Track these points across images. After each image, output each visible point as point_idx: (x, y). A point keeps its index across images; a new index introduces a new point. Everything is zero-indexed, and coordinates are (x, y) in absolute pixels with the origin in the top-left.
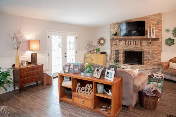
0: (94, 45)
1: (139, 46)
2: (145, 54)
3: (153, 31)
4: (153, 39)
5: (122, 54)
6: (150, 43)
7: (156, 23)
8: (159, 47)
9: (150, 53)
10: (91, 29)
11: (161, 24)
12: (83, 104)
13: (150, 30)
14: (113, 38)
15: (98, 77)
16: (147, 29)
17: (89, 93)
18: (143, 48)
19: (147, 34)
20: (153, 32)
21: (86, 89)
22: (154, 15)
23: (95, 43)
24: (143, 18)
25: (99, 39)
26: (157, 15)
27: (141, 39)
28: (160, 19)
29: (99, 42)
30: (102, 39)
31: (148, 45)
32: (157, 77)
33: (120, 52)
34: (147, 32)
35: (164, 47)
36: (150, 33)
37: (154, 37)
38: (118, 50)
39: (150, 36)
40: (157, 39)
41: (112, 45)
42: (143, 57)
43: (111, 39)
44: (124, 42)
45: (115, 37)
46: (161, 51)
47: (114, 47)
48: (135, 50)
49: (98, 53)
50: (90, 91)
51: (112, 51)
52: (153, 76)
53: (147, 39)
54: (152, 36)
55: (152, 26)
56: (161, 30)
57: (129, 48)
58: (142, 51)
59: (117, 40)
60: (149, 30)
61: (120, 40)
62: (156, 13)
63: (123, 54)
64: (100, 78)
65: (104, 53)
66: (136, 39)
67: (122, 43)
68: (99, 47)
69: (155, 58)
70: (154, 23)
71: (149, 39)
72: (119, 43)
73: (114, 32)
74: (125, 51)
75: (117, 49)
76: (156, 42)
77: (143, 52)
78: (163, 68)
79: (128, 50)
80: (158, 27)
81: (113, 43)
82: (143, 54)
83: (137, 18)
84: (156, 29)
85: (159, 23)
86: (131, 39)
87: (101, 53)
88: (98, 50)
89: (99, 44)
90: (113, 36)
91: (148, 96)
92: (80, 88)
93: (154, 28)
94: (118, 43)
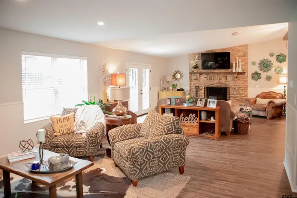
0: (169, 80)
1: (223, 81)
2: (230, 90)
3: (239, 63)
4: (238, 73)
5: (203, 91)
6: (236, 77)
7: (241, 55)
8: (245, 82)
9: (236, 88)
10: (165, 60)
11: (247, 56)
12: (188, 132)
13: (236, 63)
14: (193, 72)
15: (203, 106)
16: (232, 61)
17: (192, 122)
18: (227, 83)
19: (232, 67)
20: (239, 66)
21: (189, 119)
22: (240, 46)
23: (170, 78)
24: (227, 48)
25: (175, 72)
26: (243, 46)
27: (226, 73)
28: (246, 50)
29: (174, 76)
30: (178, 72)
31: (233, 79)
32: (246, 111)
33: (201, 88)
34: (232, 65)
35: (251, 81)
36: (236, 66)
37: (240, 71)
38: (199, 87)
39: (236, 69)
40: (243, 73)
41: (191, 79)
42: (228, 93)
43: (190, 73)
44: (206, 76)
45: (195, 71)
46: (247, 87)
47: (193, 82)
48: (219, 85)
49: (174, 89)
50: (193, 120)
51: (191, 87)
52: (243, 109)
53: (232, 73)
54: (237, 69)
55: (237, 58)
56: (247, 63)
57: (211, 83)
58: (226, 86)
59: (198, 74)
60: (234, 63)
61: (201, 74)
62: (241, 44)
63: (205, 90)
64: (204, 107)
65: (182, 90)
66: (220, 73)
67: (203, 77)
68: (175, 82)
69: (241, 94)
70: (240, 55)
71: (235, 73)
72: (200, 77)
73: (195, 65)
74: (207, 88)
75: (197, 85)
76: (241, 76)
77: (228, 88)
78: (251, 103)
79: (210, 86)
80: (244, 60)
81: (192, 78)
82: (228, 90)
83: (221, 49)
84: (241, 62)
85: (245, 55)
86: (214, 73)
87: (178, 90)
88: (174, 86)
89: (174, 79)
90: (193, 70)
91: (242, 123)
92: (183, 118)
93: (240, 60)
94: (198, 78)
